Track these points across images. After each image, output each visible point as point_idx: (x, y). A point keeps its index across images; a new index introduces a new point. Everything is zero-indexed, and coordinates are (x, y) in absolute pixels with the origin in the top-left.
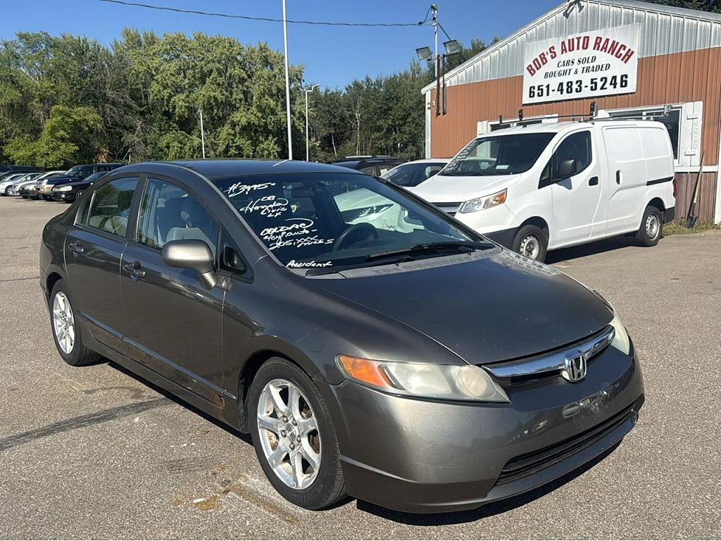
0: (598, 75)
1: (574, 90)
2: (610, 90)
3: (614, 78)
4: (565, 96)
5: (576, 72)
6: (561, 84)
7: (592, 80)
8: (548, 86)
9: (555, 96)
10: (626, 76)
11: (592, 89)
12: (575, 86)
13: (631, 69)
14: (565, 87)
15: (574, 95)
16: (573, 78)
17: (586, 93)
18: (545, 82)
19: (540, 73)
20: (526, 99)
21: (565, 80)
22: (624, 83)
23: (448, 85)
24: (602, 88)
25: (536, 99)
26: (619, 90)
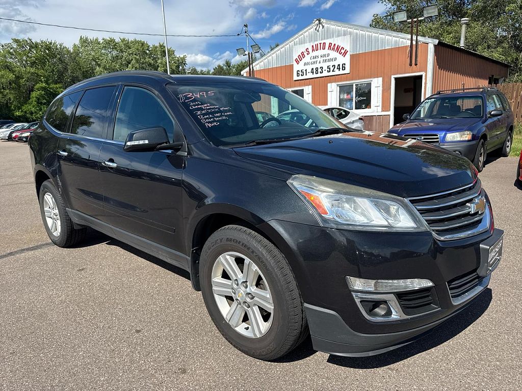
0: (331, 64)
1: (319, 72)
2: (337, 72)
3: (339, 65)
4: (315, 76)
5: (320, 63)
6: (313, 69)
7: (328, 67)
8: (306, 70)
9: (310, 76)
10: (345, 64)
11: (328, 72)
12: (320, 70)
13: (347, 60)
14: (315, 71)
15: (319, 75)
16: (318, 66)
17: (325, 74)
18: (304, 68)
19: (302, 63)
20: (295, 78)
21: (314, 66)
22: (344, 68)
23: (255, 70)
24: (333, 71)
25: (300, 78)
26: (341, 72)
